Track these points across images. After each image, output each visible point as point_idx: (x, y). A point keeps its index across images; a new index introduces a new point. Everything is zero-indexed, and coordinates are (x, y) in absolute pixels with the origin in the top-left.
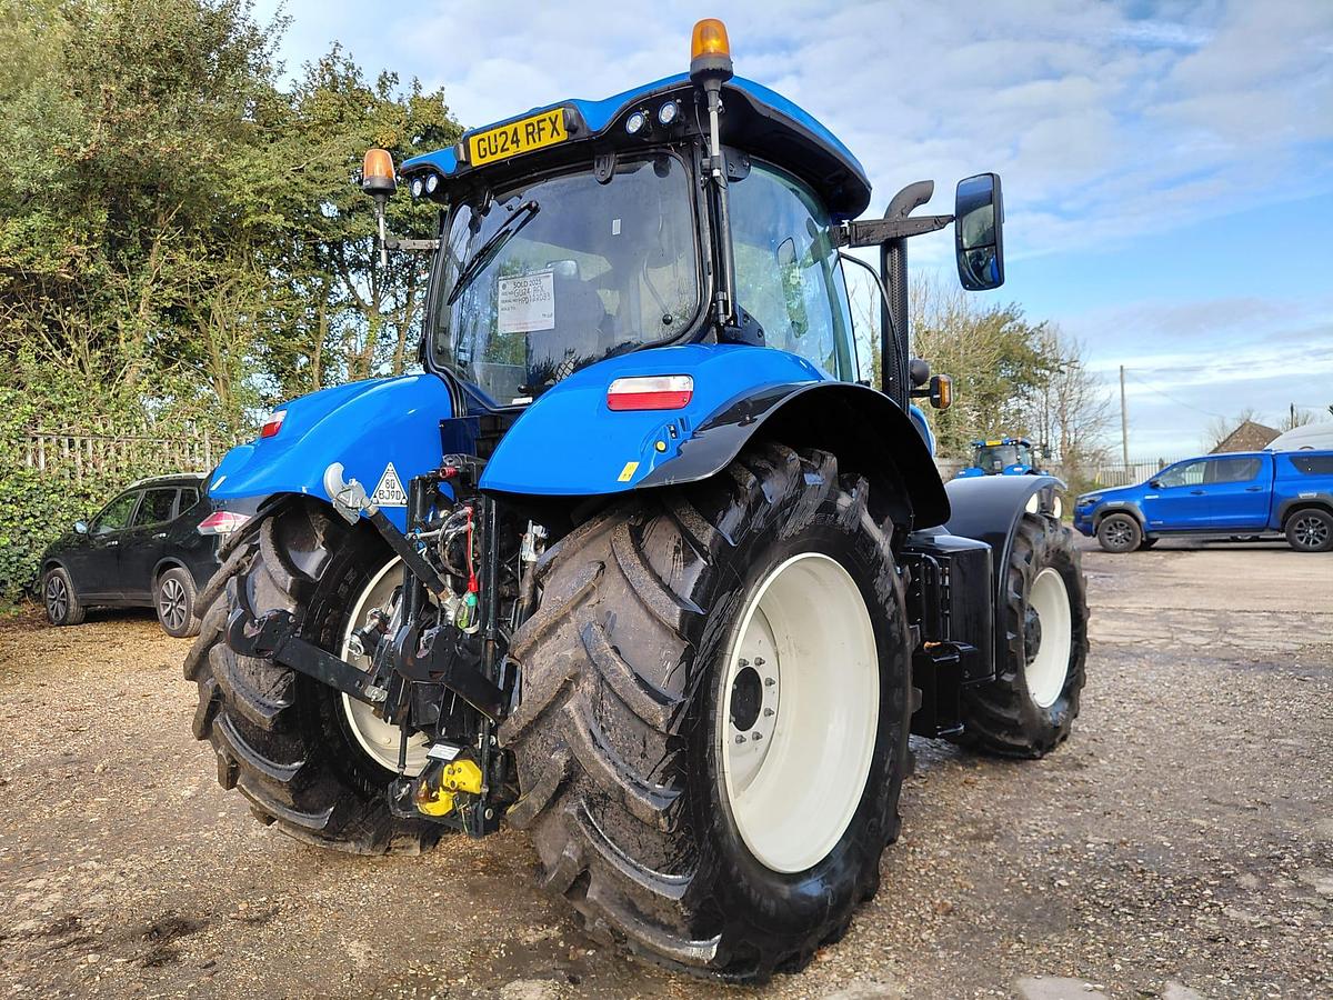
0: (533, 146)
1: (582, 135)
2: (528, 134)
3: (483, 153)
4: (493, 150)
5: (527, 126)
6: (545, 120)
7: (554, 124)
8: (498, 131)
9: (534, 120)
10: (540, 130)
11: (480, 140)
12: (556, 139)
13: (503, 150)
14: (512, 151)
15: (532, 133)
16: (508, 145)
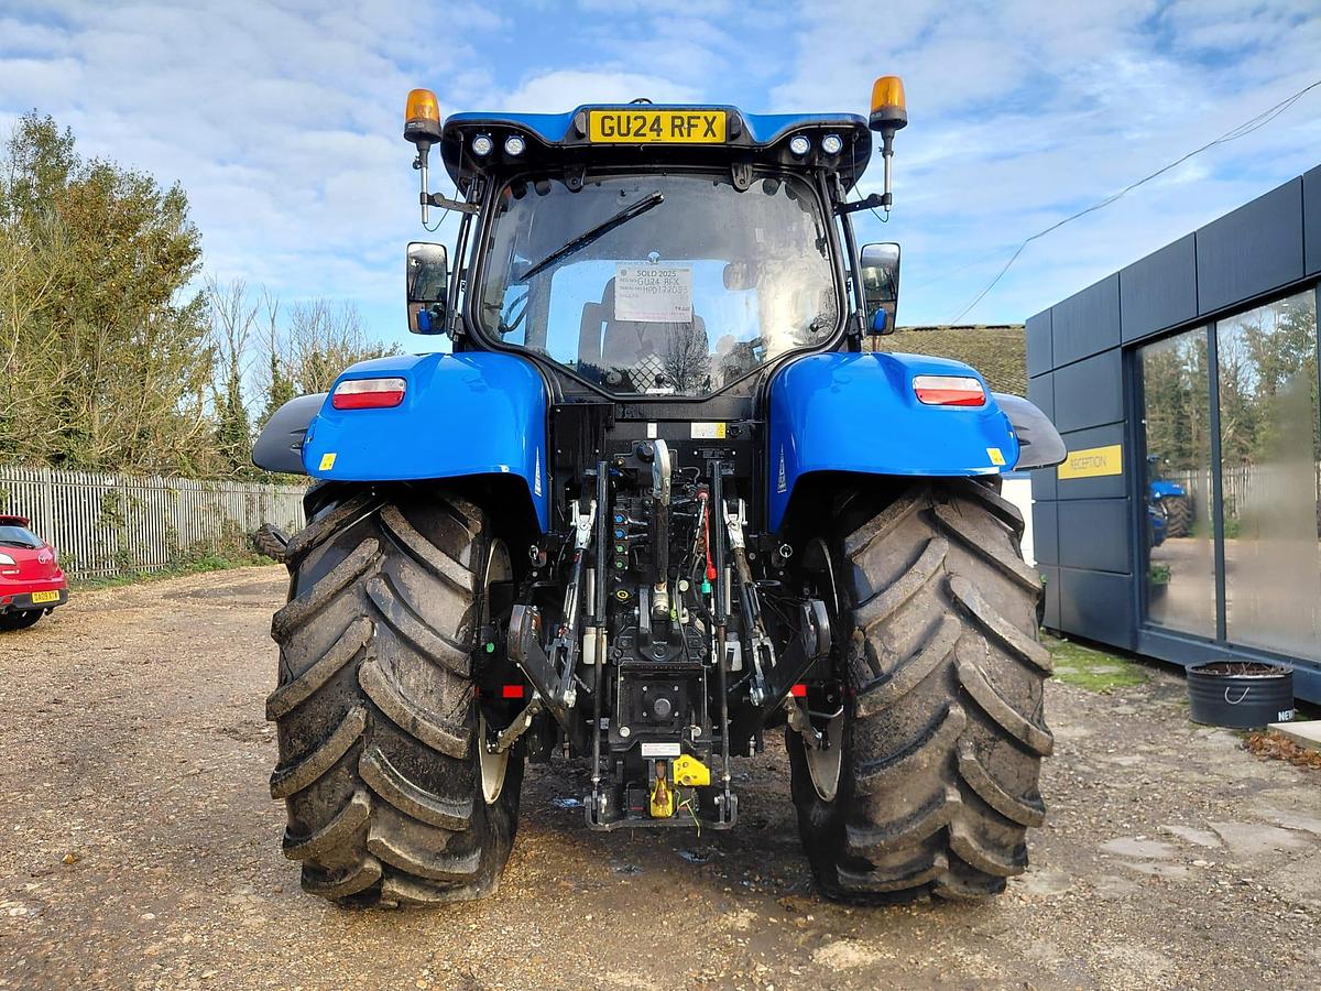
0: (678, 139)
1: (741, 142)
2: (674, 126)
3: (608, 131)
4: (624, 131)
5: (673, 118)
6: (699, 118)
7: (710, 124)
8: (633, 114)
9: (685, 114)
10: (690, 126)
11: (605, 117)
12: (710, 139)
13: (636, 134)
14: (650, 138)
15: (680, 127)
16: (645, 130)
